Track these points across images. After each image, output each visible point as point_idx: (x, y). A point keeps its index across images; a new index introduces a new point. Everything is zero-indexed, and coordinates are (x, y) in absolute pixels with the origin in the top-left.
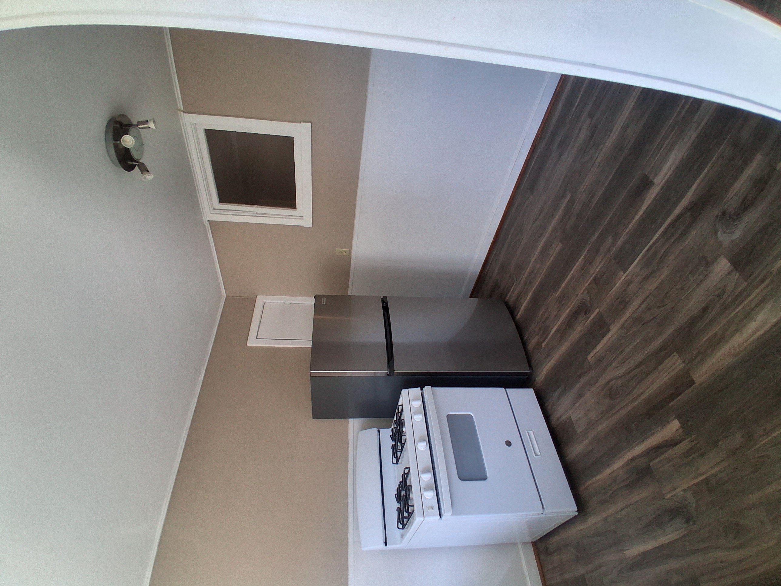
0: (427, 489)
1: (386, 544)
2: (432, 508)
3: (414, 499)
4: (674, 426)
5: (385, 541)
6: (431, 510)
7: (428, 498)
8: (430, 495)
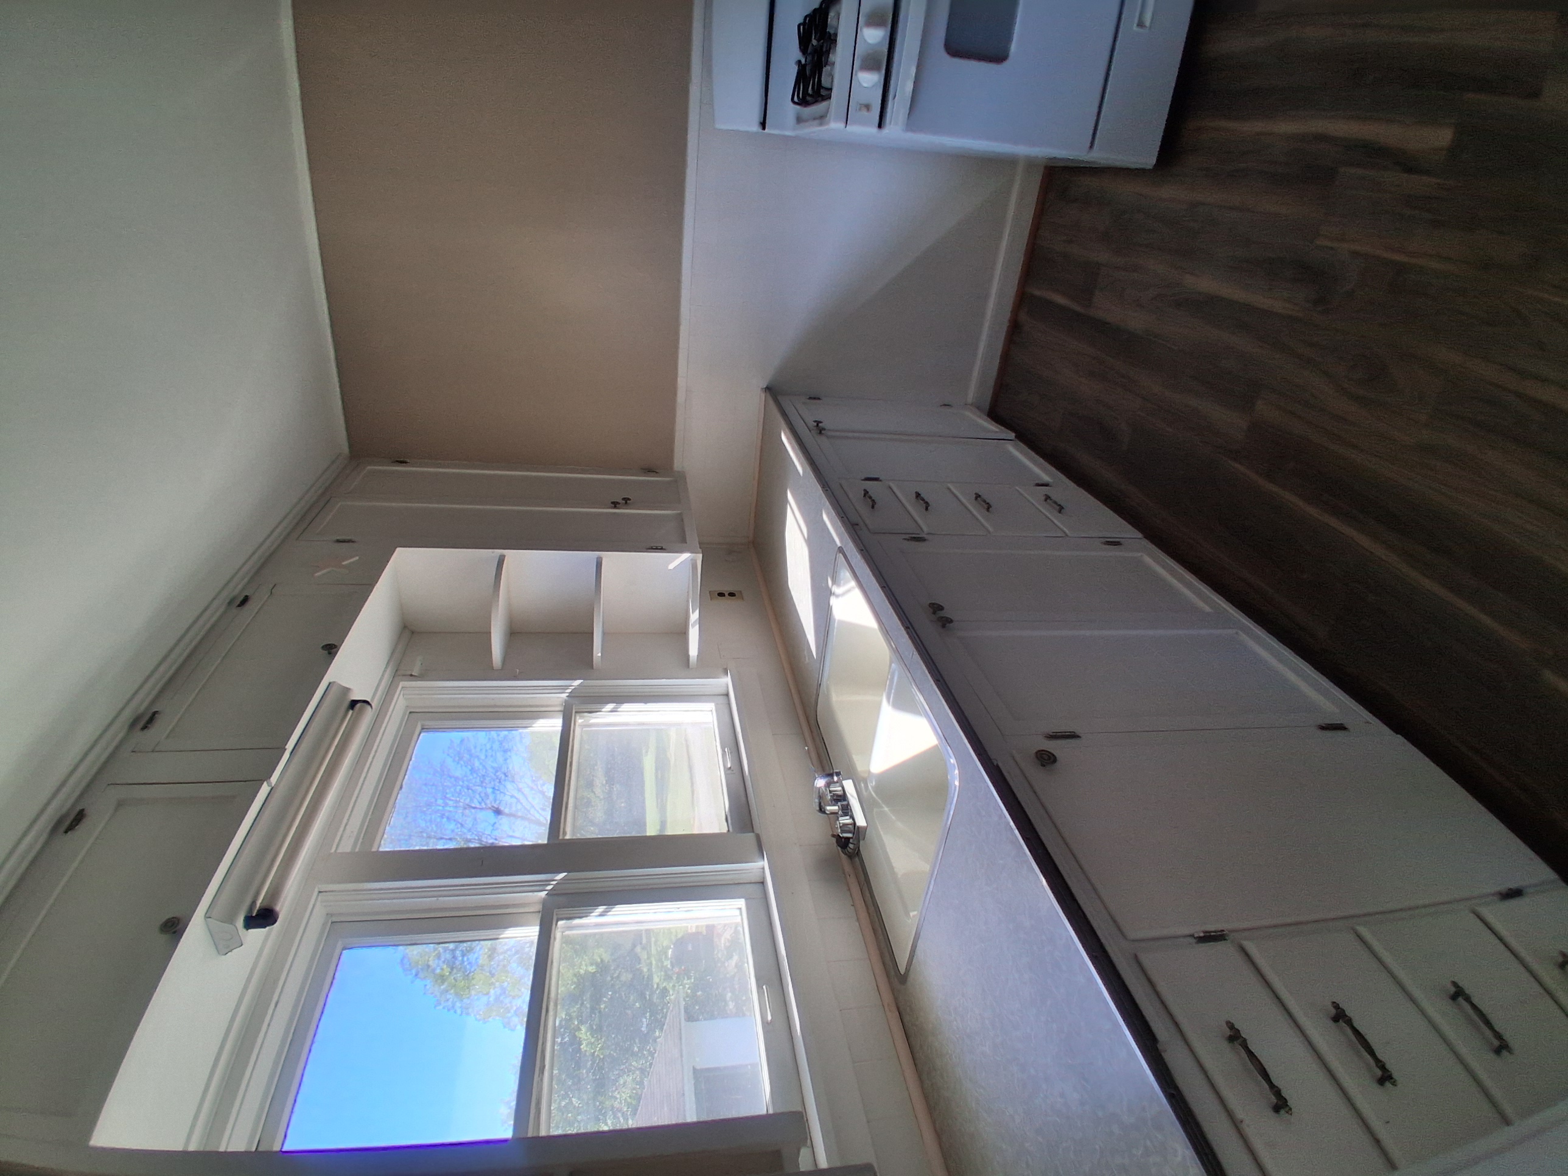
0: (870, 64)
1: (763, 125)
2: (868, 107)
3: (835, 65)
4: (1441, 137)
5: (762, 119)
6: (864, 112)
7: (865, 85)
8: (869, 80)
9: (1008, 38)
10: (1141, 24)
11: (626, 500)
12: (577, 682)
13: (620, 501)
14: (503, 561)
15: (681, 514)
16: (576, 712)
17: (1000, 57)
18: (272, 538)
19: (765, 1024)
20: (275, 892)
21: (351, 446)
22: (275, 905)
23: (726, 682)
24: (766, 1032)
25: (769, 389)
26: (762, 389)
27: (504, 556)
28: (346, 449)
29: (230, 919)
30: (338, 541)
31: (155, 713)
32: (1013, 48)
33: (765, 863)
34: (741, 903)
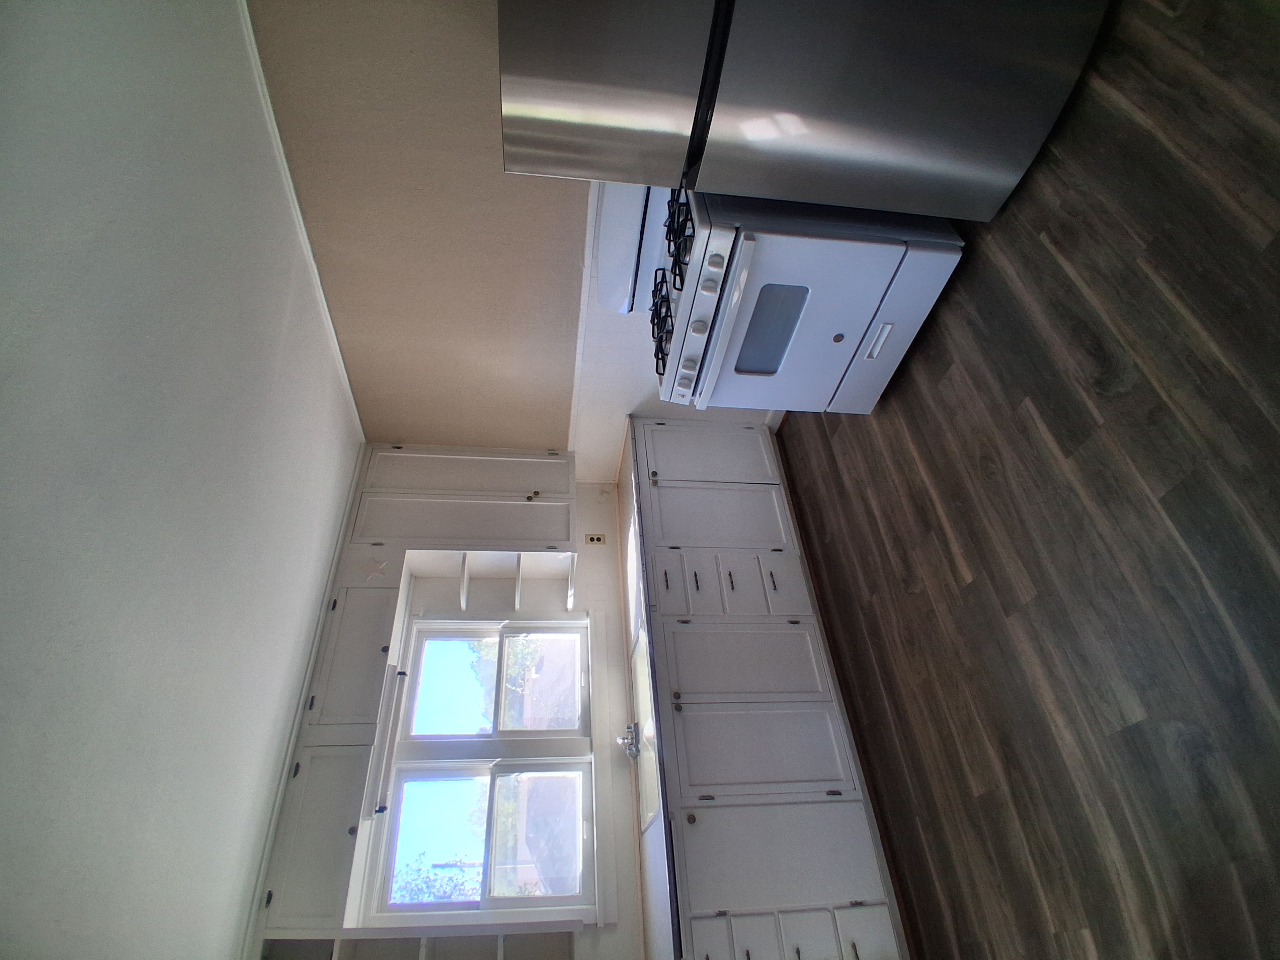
9: (779, 363)
10: (870, 356)
11: (536, 493)
12: (507, 621)
13: (531, 495)
14: (466, 556)
15: (569, 505)
16: (506, 637)
17: (772, 372)
18: (339, 543)
19: (583, 839)
20: (384, 798)
21: (365, 437)
22: (385, 804)
23: (587, 622)
24: (583, 844)
25: (631, 417)
26: (627, 415)
27: (466, 553)
28: (363, 440)
29: (370, 815)
30: (374, 544)
31: (313, 697)
32: (779, 369)
33: (593, 757)
34: (581, 773)
